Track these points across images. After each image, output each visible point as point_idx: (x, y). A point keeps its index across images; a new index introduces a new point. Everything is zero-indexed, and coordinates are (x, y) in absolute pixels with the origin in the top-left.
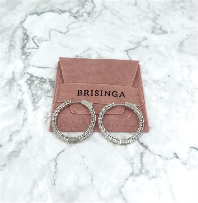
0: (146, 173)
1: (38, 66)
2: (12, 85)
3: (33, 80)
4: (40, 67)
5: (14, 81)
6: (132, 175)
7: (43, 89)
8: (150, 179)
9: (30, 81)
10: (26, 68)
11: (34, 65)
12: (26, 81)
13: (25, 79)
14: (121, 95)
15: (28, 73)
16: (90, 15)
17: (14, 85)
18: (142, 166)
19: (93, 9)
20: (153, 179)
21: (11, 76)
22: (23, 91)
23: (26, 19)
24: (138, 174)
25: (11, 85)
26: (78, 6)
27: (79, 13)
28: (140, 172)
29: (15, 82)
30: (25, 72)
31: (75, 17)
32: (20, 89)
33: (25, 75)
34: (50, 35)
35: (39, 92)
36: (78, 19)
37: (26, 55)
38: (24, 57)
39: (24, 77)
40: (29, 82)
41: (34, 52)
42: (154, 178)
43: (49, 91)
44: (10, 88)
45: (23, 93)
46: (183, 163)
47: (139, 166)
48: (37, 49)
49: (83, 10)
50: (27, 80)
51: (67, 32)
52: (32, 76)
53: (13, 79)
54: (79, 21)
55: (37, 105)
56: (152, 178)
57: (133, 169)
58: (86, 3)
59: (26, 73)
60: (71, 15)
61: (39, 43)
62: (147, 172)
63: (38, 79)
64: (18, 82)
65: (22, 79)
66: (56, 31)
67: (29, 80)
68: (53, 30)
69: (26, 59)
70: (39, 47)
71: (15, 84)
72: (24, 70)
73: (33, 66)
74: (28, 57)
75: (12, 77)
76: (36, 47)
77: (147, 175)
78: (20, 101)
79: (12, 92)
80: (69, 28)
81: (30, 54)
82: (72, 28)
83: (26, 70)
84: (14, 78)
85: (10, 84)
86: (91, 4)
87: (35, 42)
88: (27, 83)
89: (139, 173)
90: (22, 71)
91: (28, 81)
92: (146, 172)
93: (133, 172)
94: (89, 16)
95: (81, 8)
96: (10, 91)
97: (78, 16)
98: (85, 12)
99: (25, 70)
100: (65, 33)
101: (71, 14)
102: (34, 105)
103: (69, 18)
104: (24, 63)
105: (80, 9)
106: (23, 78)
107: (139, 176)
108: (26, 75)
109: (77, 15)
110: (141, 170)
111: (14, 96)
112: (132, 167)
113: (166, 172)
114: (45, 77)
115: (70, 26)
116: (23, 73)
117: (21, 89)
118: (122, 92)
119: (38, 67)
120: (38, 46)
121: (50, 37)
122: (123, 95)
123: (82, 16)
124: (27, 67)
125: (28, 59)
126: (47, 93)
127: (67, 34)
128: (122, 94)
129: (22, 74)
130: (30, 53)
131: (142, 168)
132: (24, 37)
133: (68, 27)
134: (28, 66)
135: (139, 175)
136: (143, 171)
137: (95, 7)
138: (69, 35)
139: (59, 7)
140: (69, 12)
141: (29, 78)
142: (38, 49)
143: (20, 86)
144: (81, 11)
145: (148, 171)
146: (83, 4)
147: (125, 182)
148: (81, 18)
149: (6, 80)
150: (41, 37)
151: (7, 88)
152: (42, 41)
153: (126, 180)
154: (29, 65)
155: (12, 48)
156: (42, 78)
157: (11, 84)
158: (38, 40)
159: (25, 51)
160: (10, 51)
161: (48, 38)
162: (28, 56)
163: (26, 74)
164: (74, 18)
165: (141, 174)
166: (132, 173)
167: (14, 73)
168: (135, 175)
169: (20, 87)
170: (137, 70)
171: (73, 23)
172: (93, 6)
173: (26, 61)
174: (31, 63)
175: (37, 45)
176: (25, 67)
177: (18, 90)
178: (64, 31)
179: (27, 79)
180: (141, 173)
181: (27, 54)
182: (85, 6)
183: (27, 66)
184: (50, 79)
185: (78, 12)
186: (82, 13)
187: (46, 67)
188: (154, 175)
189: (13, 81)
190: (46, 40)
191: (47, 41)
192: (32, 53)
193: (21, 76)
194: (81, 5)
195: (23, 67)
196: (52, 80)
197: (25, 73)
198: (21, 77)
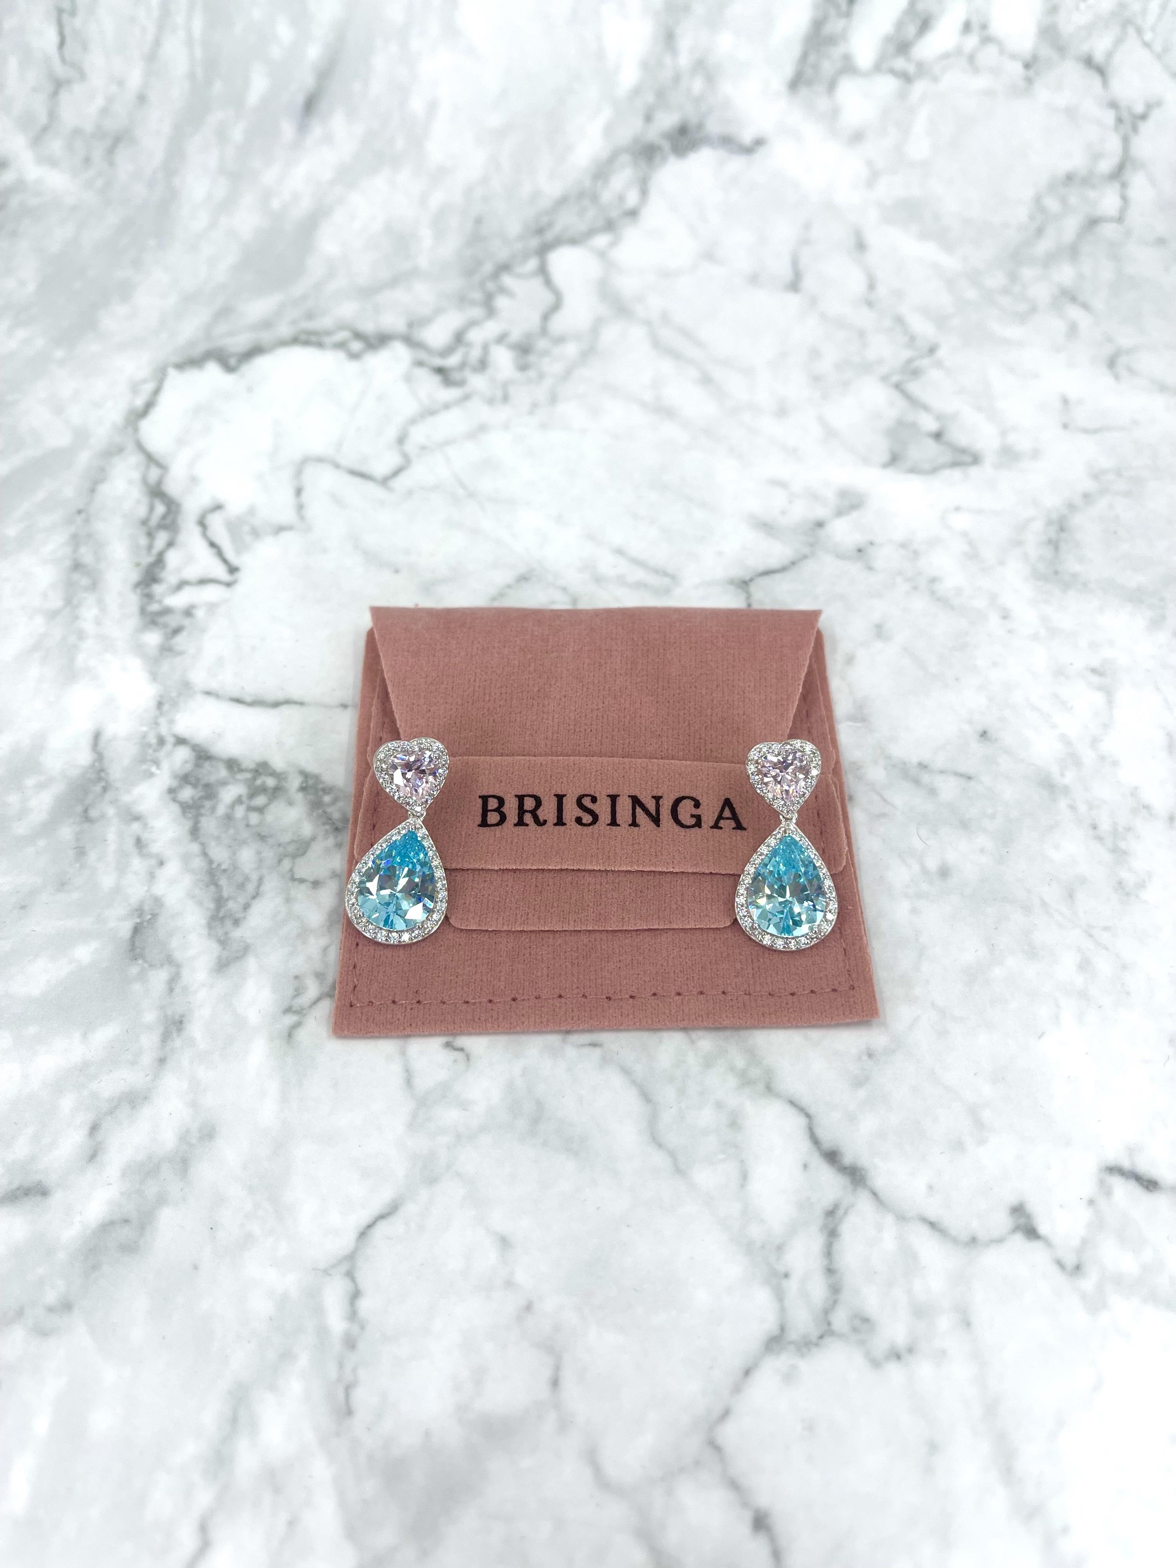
1: (236, 694)
2: (93, 813)
3: (212, 779)
4: (248, 699)
5: (105, 789)
7: (271, 836)
9: (195, 786)
10: (166, 707)
11: (214, 685)
12: (172, 791)
13: (163, 778)
14: (720, 817)
15: (181, 741)
16: (532, 358)
17: (103, 816)
19: (546, 317)
21: (85, 758)
22: (155, 848)
23: (157, 392)
25: (86, 817)
26: (462, 300)
27: (469, 345)
29: (109, 796)
30: (164, 730)
31: (440, 371)
32: (139, 843)
33: (162, 754)
34: (299, 492)
35: (247, 856)
36: (461, 383)
37: (165, 626)
38: (153, 638)
39: (156, 763)
40: (187, 793)
41: (212, 607)
43: (302, 848)
44: (78, 837)
45: (153, 862)
48: (228, 585)
49: (491, 329)
50: (175, 783)
51: (397, 473)
52: (202, 755)
53: (100, 779)
54: (467, 397)
55: (237, 933)
58: (507, 280)
59: (170, 740)
60: (420, 364)
61: (241, 547)
63: (240, 776)
64: (126, 798)
65: (152, 775)
66: (337, 466)
67: (185, 779)
68: (320, 460)
69: (166, 649)
70: (241, 575)
71: (111, 811)
72: (157, 724)
73: (208, 693)
74: (180, 640)
75: (92, 766)
76: (219, 571)
78: (139, 911)
79: (92, 856)
80: (410, 447)
81: (186, 622)
82: (423, 448)
83: (171, 722)
84: (102, 770)
85: (79, 809)
86: (537, 284)
87: (212, 544)
88: (174, 800)
90: (145, 729)
91: (180, 787)
94: (523, 367)
95: (477, 312)
96: (81, 852)
97: (463, 365)
98: (501, 339)
99: (163, 721)
100: (385, 481)
101: (423, 355)
102: (220, 932)
103: (408, 379)
104: (154, 676)
105: (473, 323)
106: (154, 769)
108: (169, 755)
109: (452, 361)
111: (107, 881)
114: (278, 763)
115: (418, 435)
116: (154, 741)
117: (145, 836)
118: (727, 803)
119: (238, 701)
120: (233, 570)
121: (300, 507)
122: (735, 817)
123: (483, 365)
124: (175, 704)
125: (181, 653)
126: (294, 856)
127: (401, 483)
128: (727, 813)
129: (149, 745)
130: (188, 612)
132: (151, 509)
133: (401, 440)
134: (180, 695)
137: (556, 306)
138: (410, 493)
139: (347, 310)
140: (410, 341)
141: (189, 767)
142: (239, 588)
143: (137, 818)
144: (476, 336)
146: (491, 286)
148: (477, 382)
149: (58, 788)
150: (252, 511)
151: (66, 832)
152: (256, 533)
154: (186, 687)
155: (85, 581)
156: (262, 768)
157: (86, 811)
158: (233, 527)
159: (160, 602)
160: (71, 602)
161: (287, 515)
162: (177, 631)
163: (168, 747)
164: (436, 379)
167: (102, 744)
169: (136, 827)
170: (810, 666)
171: (429, 412)
172: (546, 298)
173: (165, 667)
174: (199, 677)
175: (225, 561)
176: (160, 704)
177: (130, 843)
178: (381, 467)
179: (175, 776)
181: (173, 621)
182: (501, 302)
183: (174, 694)
184: (305, 775)
185: (459, 338)
186: (486, 348)
187: (280, 696)
189: (98, 788)
190: (280, 529)
191: (285, 536)
192: (200, 613)
193: (142, 759)
194: (477, 295)
195: (152, 704)
196: (317, 778)
197: (161, 741)
198: (144, 767)
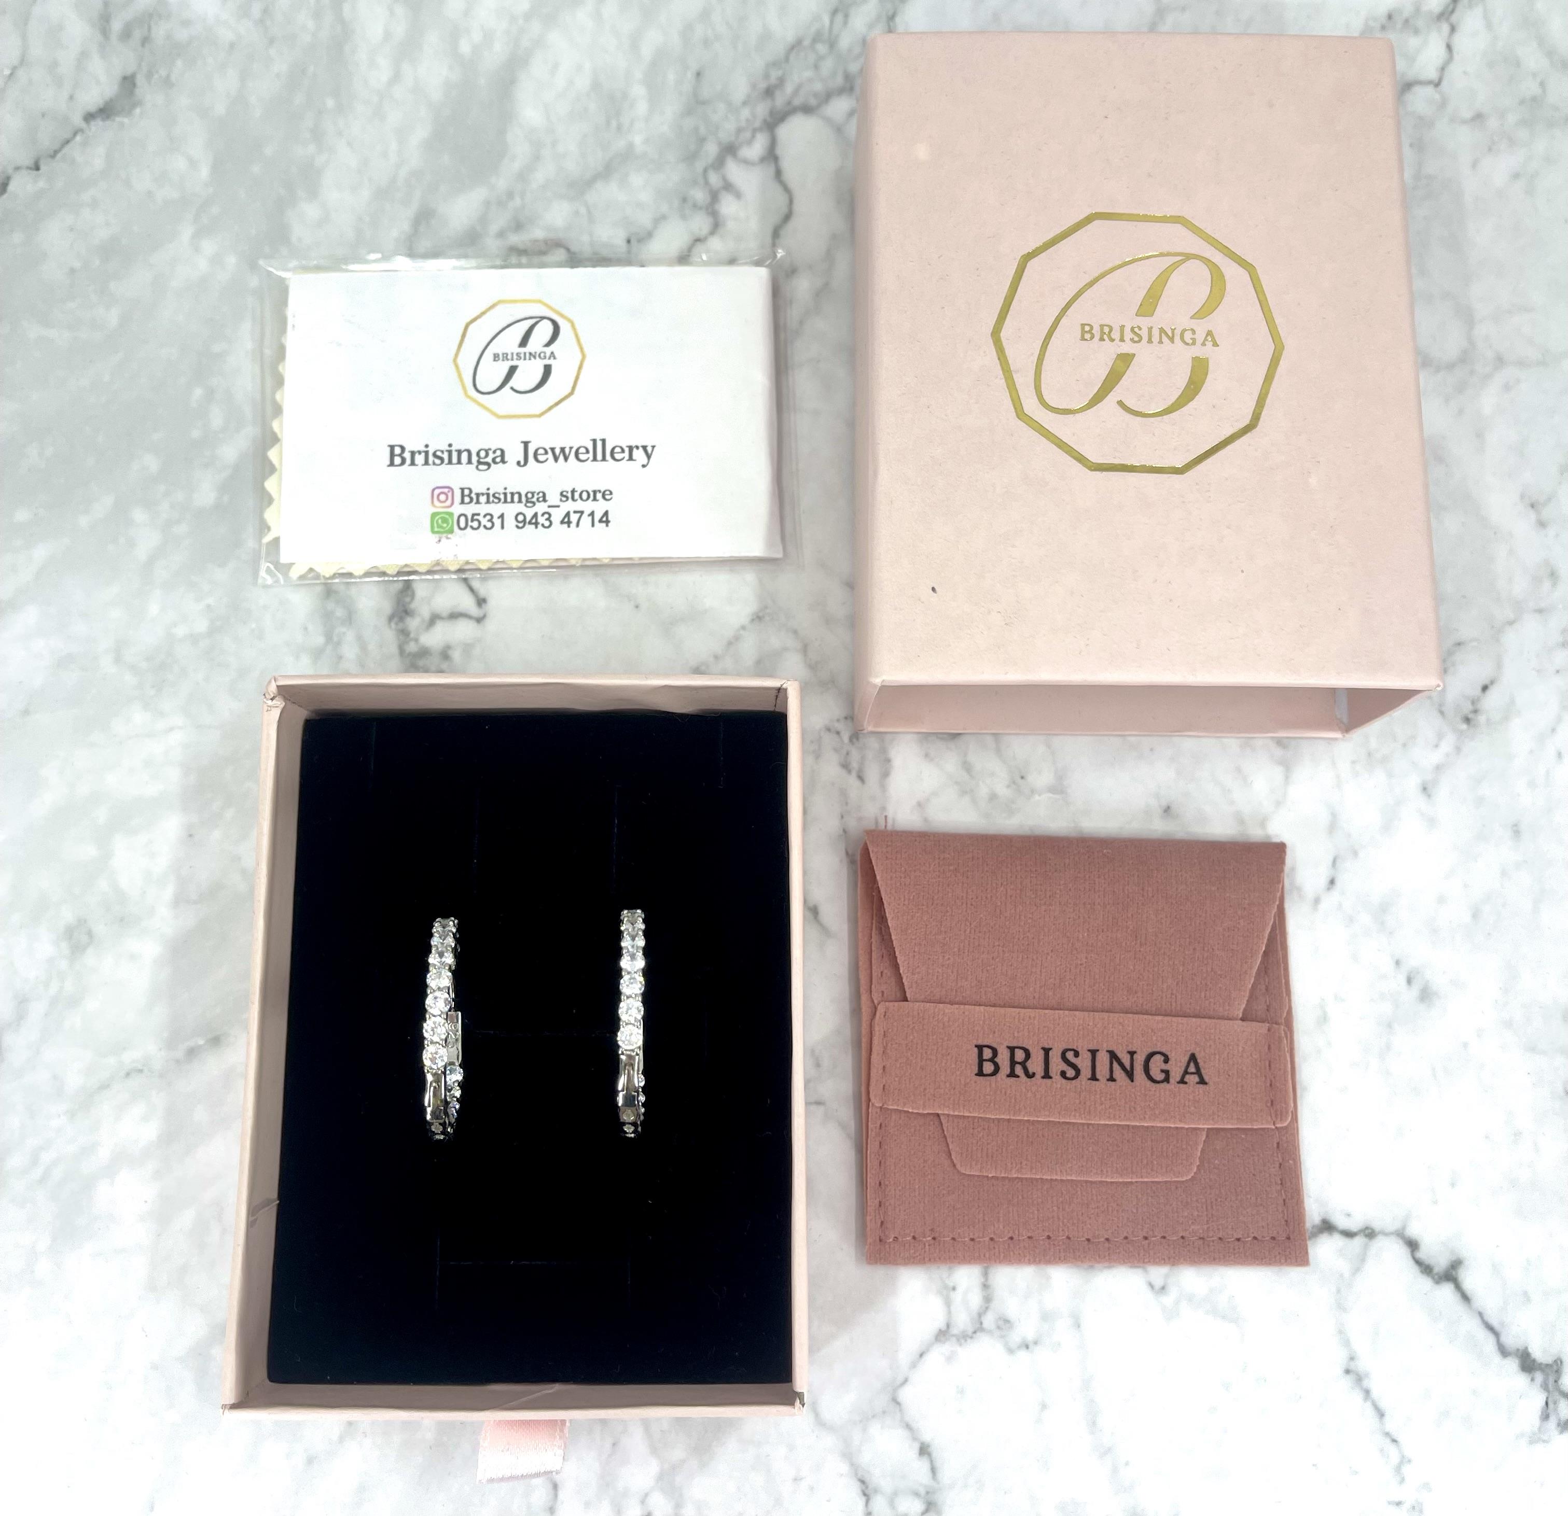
0: (999, 1328)
6: (942, 1335)
8: (1011, 1351)
18: (988, 1299)
20: (1022, 1354)
24: (970, 1333)
28: (978, 1326)
42: (1027, 1347)
46: (1151, 1286)
47: (976, 1299)
56: (1019, 1347)
57: (949, 1312)
62: (1005, 1323)
77: (1002, 1337)
89: (970, 1330)
92: (1001, 1323)
93: (948, 1326)
107: (969, 1340)
110: (980, 1315)
112: (948, 1303)
113: (1078, 1326)
131: (987, 1308)
135: (971, 1338)
136: (989, 1320)
145: (1007, 1321)
147: (914, 1365)
153: (921, 1355)
165: (978, 1334)
166: (944, 1328)
168: (953, 1335)
180: (979, 1328)
188: (1030, 1336)
